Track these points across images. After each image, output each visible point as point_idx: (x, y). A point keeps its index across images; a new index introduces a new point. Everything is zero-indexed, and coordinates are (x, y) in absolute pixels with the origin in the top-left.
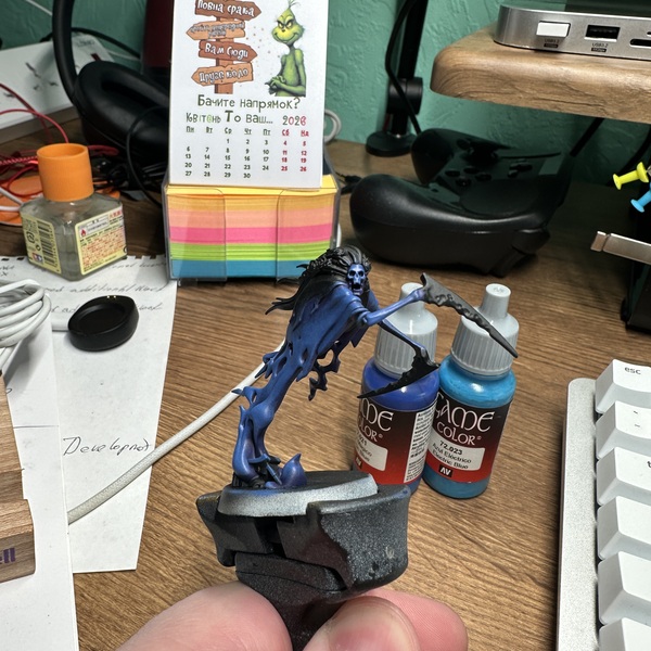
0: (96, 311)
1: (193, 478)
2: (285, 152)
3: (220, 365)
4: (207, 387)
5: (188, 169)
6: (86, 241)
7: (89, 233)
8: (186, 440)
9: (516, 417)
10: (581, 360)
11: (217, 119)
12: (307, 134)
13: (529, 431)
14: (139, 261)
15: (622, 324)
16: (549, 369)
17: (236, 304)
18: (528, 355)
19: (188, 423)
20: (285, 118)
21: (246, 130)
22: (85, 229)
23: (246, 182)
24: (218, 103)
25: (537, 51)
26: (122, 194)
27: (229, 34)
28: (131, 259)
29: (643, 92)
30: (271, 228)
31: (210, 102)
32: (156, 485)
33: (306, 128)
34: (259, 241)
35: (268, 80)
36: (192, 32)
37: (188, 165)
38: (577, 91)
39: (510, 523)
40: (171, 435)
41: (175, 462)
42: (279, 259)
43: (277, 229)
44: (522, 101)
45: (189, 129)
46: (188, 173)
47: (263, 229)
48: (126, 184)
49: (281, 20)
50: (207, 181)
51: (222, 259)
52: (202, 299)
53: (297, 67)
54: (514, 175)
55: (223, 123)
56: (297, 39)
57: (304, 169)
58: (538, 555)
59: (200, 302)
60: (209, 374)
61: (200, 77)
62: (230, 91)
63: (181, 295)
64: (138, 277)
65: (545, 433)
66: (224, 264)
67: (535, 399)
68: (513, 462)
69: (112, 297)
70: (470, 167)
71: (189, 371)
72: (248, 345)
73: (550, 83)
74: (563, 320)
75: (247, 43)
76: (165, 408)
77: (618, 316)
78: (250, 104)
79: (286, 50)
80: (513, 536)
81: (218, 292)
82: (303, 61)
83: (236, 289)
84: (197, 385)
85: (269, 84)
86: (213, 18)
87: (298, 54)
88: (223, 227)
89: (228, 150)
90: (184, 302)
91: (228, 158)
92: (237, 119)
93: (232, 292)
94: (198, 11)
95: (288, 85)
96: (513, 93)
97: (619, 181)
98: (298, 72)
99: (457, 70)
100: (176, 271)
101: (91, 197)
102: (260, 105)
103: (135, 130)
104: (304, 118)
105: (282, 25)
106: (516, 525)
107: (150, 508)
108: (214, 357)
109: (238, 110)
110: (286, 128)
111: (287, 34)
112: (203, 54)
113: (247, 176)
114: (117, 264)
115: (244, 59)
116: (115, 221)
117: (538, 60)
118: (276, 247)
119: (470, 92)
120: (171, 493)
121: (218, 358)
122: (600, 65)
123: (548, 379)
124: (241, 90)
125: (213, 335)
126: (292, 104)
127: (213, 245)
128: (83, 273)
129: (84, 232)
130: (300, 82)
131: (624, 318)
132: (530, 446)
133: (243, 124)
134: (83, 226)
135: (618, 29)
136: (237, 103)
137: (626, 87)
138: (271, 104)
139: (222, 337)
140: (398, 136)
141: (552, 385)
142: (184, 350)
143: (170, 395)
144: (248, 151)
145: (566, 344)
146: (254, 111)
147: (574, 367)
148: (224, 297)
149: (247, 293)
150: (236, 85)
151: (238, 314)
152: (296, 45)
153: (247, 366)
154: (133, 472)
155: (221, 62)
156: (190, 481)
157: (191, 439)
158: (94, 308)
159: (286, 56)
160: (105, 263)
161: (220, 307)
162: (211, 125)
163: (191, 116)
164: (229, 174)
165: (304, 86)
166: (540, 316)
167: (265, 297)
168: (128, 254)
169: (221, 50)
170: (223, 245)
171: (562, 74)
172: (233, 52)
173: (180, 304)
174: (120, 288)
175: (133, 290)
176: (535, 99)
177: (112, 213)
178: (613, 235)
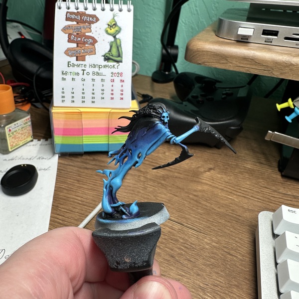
0: (16, 173)
2: (112, 90)
3: (80, 202)
4: (73, 216)
5: (63, 99)
6: (11, 134)
7: (12, 131)
9: (231, 229)
10: (261, 195)
11: (78, 74)
12: (123, 81)
13: (239, 238)
14: (39, 142)
15: (279, 174)
16: (246, 201)
17: (88, 166)
18: (235, 192)
20: (112, 73)
21: (93, 80)
22: (11, 129)
23: (93, 105)
24: (78, 66)
25: (238, 41)
26: (32, 105)
27: (83, 31)
28: (35, 141)
29: (292, 65)
30: (106, 128)
31: (74, 65)
33: (123, 78)
34: (100, 134)
35: (103, 54)
36: (64, 30)
37: (63, 97)
38: (259, 63)
42: (110, 143)
43: (109, 128)
44: (231, 67)
45: (64, 79)
46: (63, 101)
47: (102, 128)
48: (34, 100)
49: (110, 24)
50: (73, 105)
51: (81, 143)
52: (71, 164)
53: (118, 48)
54: (225, 98)
55: (81, 76)
56: (118, 34)
57: (122, 99)
59: (70, 165)
60: (74, 208)
61: (68, 52)
62: (84, 60)
63: (61, 161)
64: (39, 151)
65: (246, 238)
66: (82, 145)
67: (240, 218)
69: (24, 165)
70: (203, 93)
71: (63, 206)
72: (94, 190)
73: (245, 59)
74: (251, 172)
75: (93, 35)
77: (277, 169)
78: (95, 66)
79: (112, 39)
81: (79, 159)
82: (120, 45)
83: (88, 157)
84: (68, 215)
85: (104, 56)
86: (75, 23)
87: (118, 41)
88: (81, 127)
90: (62, 165)
91: (83, 93)
92: (88, 74)
93: (87, 159)
94: (67, 19)
95: (113, 57)
96: (226, 63)
97: (279, 107)
98: (118, 50)
99: (199, 51)
100: (58, 150)
101: (14, 111)
102: (99, 67)
104: (122, 73)
105: (110, 26)
109: (88, 69)
110: (112, 78)
111: (113, 31)
112: (70, 41)
113: (93, 102)
114: (28, 144)
115: (91, 44)
116: (26, 123)
117: (239, 47)
118: (109, 139)
119: (205, 62)
121: (79, 199)
122: (270, 50)
123: (246, 206)
124: (89, 59)
125: (76, 184)
126: (116, 66)
127: (77, 136)
128: (10, 150)
129: (10, 130)
130: (119, 55)
131: (280, 171)
133: (91, 76)
134: (10, 127)
135: (278, 32)
136: (88, 66)
137: (284, 62)
138: (105, 66)
139: (81, 186)
140: (167, 73)
141: (248, 210)
142: (61, 194)
143: (53, 221)
144: (93, 90)
145: (253, 186)
146: (96, 70)
147: (258, 199)
148: (82, 162)
149: (94, 160)
150: (87, 57)
151: (89, 172)
152: (117, 37)
153: (94, 203)
155: (79, 45)
159: (112, 42)
160: (22, 144)
161: (80, 168)
162: (74, 77)
163: (64, 72)
164: (84, 102)
165: (122, 58)
166: (240, 170)
167: (103, 162)
168: (34, 138)
169: (79, 39)
170: (81, 136)
171: (251, 55)
172: (85, 40)
173: (60, 166)
174: (29, 158)
175: (35, 159)
176: (237, 66)
177: (25, 119)
178: (276, 132)
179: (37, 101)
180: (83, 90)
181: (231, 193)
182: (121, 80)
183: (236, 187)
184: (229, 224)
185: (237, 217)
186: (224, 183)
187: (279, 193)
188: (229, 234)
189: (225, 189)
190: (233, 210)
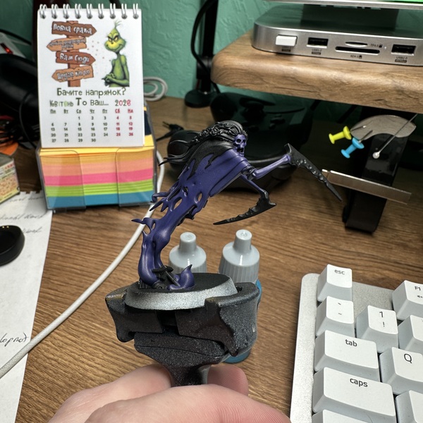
1: (55, 360)
2: (118, 124)
3: (79, 272)
4: (69, 289)
5: (54, 138)
8: (53, 331)
9: (272, 299)
10: (316, 253)
11: (71, 104)
12: (132, 111)
13: (280, 309)
14: (28, 196)
15: (343, 225)
16: (295, 261)
17: (92, 225)
18: (282, 252)
19: (55, 318)
20: (117, 101)
21: (91, 111)
23: (93, 144)
24: (71, 93)
25: (278, 54)
26: (20, 145)
27: (75, 46)
28: (23, 194)
29: (343, 83)
30: (112, 173)
31: (65, 93)
32: (30, 368)
33: (131, 108)
34: (106, 182)
35: (104, 76)
36: (51, 46)
37: (53, 135)
38: (302, 83)
40: (43, 328)
41: (44, 349)
42: (120, 193)
43: (116, 173)
44: (267, 88)
45: (53, 112)
46: (54, 141)
47: (108, 174)
49: (110, 36)
50: (67, 145)
51: (81, 195)
52: (69, 222)
53: (122, 67)
54: (273, 127)
55: (75, 107)
56: (122, 49)
57: (131, 134)
58: (280, 401)
59: (68, 225)
60: (71, 279)
61: (57, 76)
62: (78, 85)
63: (55, 220)
64: (28, 207)
66: (83, 198)
67: (285, 284)
68: (267, 333)
69: (5, 227)
71: (57, 278)
72: (99, 255)
73: (285, 77)
74: (305, 224)
75: (88, 52)
76: (40, 307)
77: (341, 219)
78: (93, 93)
79: (114, 56)
80: (265, 388)
81: (80, 216)
82: (126, 63)
83: (92, 213)
84: (62, 288)
85: (104, 79)
86: (64, 36)
87: (123, 58)
88: (79, 174)
89: (79, 124)
90: (57, 225)
91: (80, 129)
92: (85, 103)
93: (90, 216)
94: (54, 32)
95: (117, 79)
96: (262, 84)
97: (333, 138)
98: (124, 70)
99: (226, 69)
100: (51, 205)
102: (99, 93)
104: (129, 101)
105: (111, 39)
106: (267, 380)
107: (25, 386)
108: (75, 266)
109: (84, 97)
110: (117, 108)
111: (115, 45)
112: (58, 60)
113: (94, 140)
114: (13, 199)
115: (87, 63)
116: (9, 171)
118: (117, 185)
119: (235, 83)
120: (40, 373)
121: (78, 267)
122: (316, 65)
123: (293, 268)
124: (86, 84)
125: (75, 249)
126: (121, 92)
127: (75, 186)
130: (125, 77)
131: (344, 221)
132: (280, 320)
133: (89, 106)
135: (327, 40)
136: (84, 93)
137: (333, 81)
138: (107, 93)
139: (81, 250)
140: (206, 93)
142: (55, 262)
143: (44, 297)
144: (93, 124)
145: (307, 242)
146: (95, 97)
147: (311, 258)
148: (84, 220)
149: (100, 216)
150: (82, 81)
151: (93, 232)
152: (121, 52)
153: (97, 272)
155: (71, 66)
156: (53, 362)
157: (56, 331)
159: (115, 60)
160: (4, 199)
161: (81, 227)
162: (67, 108)
163: (53, 102)
164: (82, 140)
165: (128, 80)
166: (291, 222)
167: (112, 218)
168: (21, 191)
169: (71, 58)
170: (80, 186)
171: (292, 72)
172: (79, 59)
173: (55, 227)
174: (14, 216)
175: (22, 219)
177: (6, 165)
178: (332, 172)
181: (277, 252)
182: (129, 110)
183: (284, 244)
184: (269, 292)
185: (281, 283)
186: (268, 240)
187: (340, 250)
188: (268, 304)
189: (270, 247)
190: (276, 274)
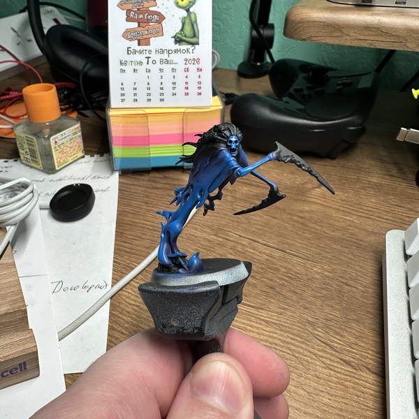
0: (67, 195)
1: (137, 306)
2: (187, 83)
3: (151, 228)
4: (143, 243)
5: (123, 97)
6: (58, 148)
7: (59, 143)
8: (132, 280)
9: (350, 256)
10: (391, 215)
11: (141, 63)
12: (201, 70)
13: (359, 266)
14: (93, 159)
16: (370, 222)
17: (158, 186)
18: (355, 213)
19: (132, 269)
20: (186, 60)
21: (160, 70)
22: (57, 140)
23: (161, 104)
24: (141, 52)
25: (357, 5)
26: (79, 113)
27: (146, 4)
28: (87, 157)
30: (179, 134)
31: (135, 52)
32: (114, 312)
33: (200, 66)
34: (172, 143)
35: (174, 35)
36: (121, 5)
37: (123, 95)
38: (387, 33)
39: (350, 330)
40: (122, 277)
41: (125, 295)
43: (183, 134)
44: (347, 41)
45: (123, 71)
46: (123, 100)
47: (175, 134)
48: (81, 106)
50: (135, 105)
51: (148, 156)
52: (136, 183)
53: (192, 25)
54: (340, 90)
55: (145, 66)
56: (192, 6)
57: (200, 94)
58: (370, 352)
59: (134, 185)
60: (144, 234)
61: (128, 35)
62: (148, 44)
63: (122, 180)
64: (93, 170)
65: (370, 267)
66: (149, 159)
67: (362, 243)
68: (349, 288)
69: (77, 185)
70: (310, 85)
71: (130, 233)
74: (377, 187)
75: (158, 10)
76: (117, 259)
77: (415, 183)
78: (162, 51)
79: (185, 14)
80: (352, 339)
81: (146, 177)
82: (196, 21)
83: (157, 175)
84: (136, 242)
85: (174, 37)
87: (193, 16)
88: (147, 135)
90: (124, 185)
91: (149, 89)
92: (154, 62)
93: (155, 177)
95: (186, 37)
96: (341, 36)
97: (415, 93)
98: (193, 28)
99: (302, 22)
100: (117, 165)
101: (59, 118)
102: (169, 52)
103: (85, 70)
104: (199, 59)
106: (354, 331)
107: (111, 328)
108: (146, 222)
109: (154, 56)
110: (186, 66)
111: (185, 2)
112: (129, 19)
113: (162, 100)
115: (157, 21)
116: (76, 133)
117: (359, 12)
119: (312, 37)
120: (124, 317)
121: (149, 223)
122: (402, 14)
123: (369, 228)
124: (156, 43)
125: (144, 207)
126: (190, 51)
127: (142, 147)
128: (57, 169)
129: (56, 142)
130: (195, 35)
132: (360, 276)
133: (158, 65)
134: (55, 138)
136: (153, 52)
138: (176, 51)
139: (150, 208)
140: (259, 64)
141: (373, 233)
142: (126, 219)
143: (119, 250)
144: (162, 83)
145: (380, 204)
146: (165, 56)
148: (150, 181)
150: (152, 40)
151: (159, 192)
152: (191, 10)
154: (99, 304)
155: (141, 24)
156: (135, 308)
157: (135, 280)
158: (66, 193)
159: (185, 18)
160: (71, 161)
161: (148, 188)
162: (136, 67)
163: (123, 62)
164: (150, 100)
165: (198, 38)
166: (362, 185)
167: (177, 180)
168: (85, 154)
169: (141, 16)
170: (148, 147)
171: (376, 22)
172: (149, 17)
173: (122, 187)
174: (81, 177)
175: (90, 179)
176: (357, 40)
177: (73, 127)
178: (411, 129)
179: (86, 108)
180: (148, 84)
181: (350, 213)
182: (198, 69)
183: (357, 206)
184: (347, 250)
185: (358, 241)
186: (339, 201)
187: (416, 212)
188: (346, 261)
189: (342, 209)
190: (351, 234)
